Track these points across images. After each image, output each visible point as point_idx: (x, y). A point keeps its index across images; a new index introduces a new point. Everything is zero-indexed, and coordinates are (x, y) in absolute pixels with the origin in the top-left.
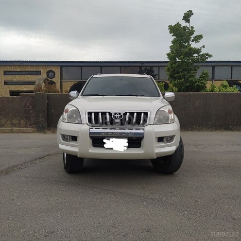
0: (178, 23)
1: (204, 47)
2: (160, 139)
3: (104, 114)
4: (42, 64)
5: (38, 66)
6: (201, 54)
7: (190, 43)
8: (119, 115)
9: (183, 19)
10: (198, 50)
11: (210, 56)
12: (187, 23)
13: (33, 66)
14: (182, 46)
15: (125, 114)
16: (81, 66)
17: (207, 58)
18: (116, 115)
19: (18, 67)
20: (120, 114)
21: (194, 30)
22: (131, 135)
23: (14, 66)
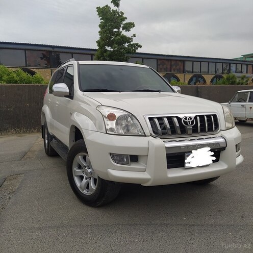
0: (107, 6)
1: (134, 35)
6: (132, 43)
7: (121, 29)
8: (190, 120)
9: (111, 2)
10: (129, 38)
11: (140, 46)
12: (116, 7)
14: (112, 33)
17: (137, 49)
18: (187, 120)
21: (124, 16)
22: (213, 147)
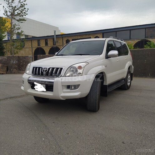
2: (68, 87)
3: (39, 68)
4: (92, 33)
5: (89, 34)
13: (87, 35)
15: (49, 69)
16: (116, 32)
19: (79, 36)
20: (46, 69)
22: (47, 83)
23: (77, 36)
